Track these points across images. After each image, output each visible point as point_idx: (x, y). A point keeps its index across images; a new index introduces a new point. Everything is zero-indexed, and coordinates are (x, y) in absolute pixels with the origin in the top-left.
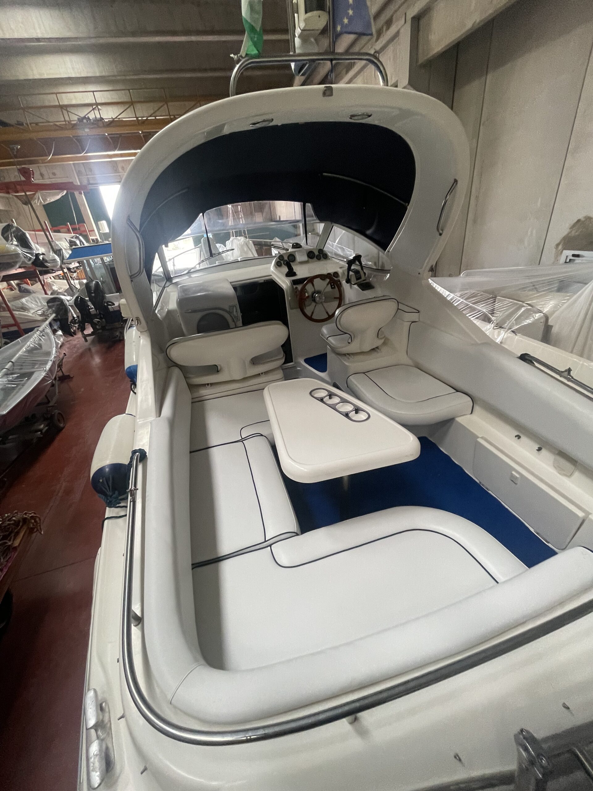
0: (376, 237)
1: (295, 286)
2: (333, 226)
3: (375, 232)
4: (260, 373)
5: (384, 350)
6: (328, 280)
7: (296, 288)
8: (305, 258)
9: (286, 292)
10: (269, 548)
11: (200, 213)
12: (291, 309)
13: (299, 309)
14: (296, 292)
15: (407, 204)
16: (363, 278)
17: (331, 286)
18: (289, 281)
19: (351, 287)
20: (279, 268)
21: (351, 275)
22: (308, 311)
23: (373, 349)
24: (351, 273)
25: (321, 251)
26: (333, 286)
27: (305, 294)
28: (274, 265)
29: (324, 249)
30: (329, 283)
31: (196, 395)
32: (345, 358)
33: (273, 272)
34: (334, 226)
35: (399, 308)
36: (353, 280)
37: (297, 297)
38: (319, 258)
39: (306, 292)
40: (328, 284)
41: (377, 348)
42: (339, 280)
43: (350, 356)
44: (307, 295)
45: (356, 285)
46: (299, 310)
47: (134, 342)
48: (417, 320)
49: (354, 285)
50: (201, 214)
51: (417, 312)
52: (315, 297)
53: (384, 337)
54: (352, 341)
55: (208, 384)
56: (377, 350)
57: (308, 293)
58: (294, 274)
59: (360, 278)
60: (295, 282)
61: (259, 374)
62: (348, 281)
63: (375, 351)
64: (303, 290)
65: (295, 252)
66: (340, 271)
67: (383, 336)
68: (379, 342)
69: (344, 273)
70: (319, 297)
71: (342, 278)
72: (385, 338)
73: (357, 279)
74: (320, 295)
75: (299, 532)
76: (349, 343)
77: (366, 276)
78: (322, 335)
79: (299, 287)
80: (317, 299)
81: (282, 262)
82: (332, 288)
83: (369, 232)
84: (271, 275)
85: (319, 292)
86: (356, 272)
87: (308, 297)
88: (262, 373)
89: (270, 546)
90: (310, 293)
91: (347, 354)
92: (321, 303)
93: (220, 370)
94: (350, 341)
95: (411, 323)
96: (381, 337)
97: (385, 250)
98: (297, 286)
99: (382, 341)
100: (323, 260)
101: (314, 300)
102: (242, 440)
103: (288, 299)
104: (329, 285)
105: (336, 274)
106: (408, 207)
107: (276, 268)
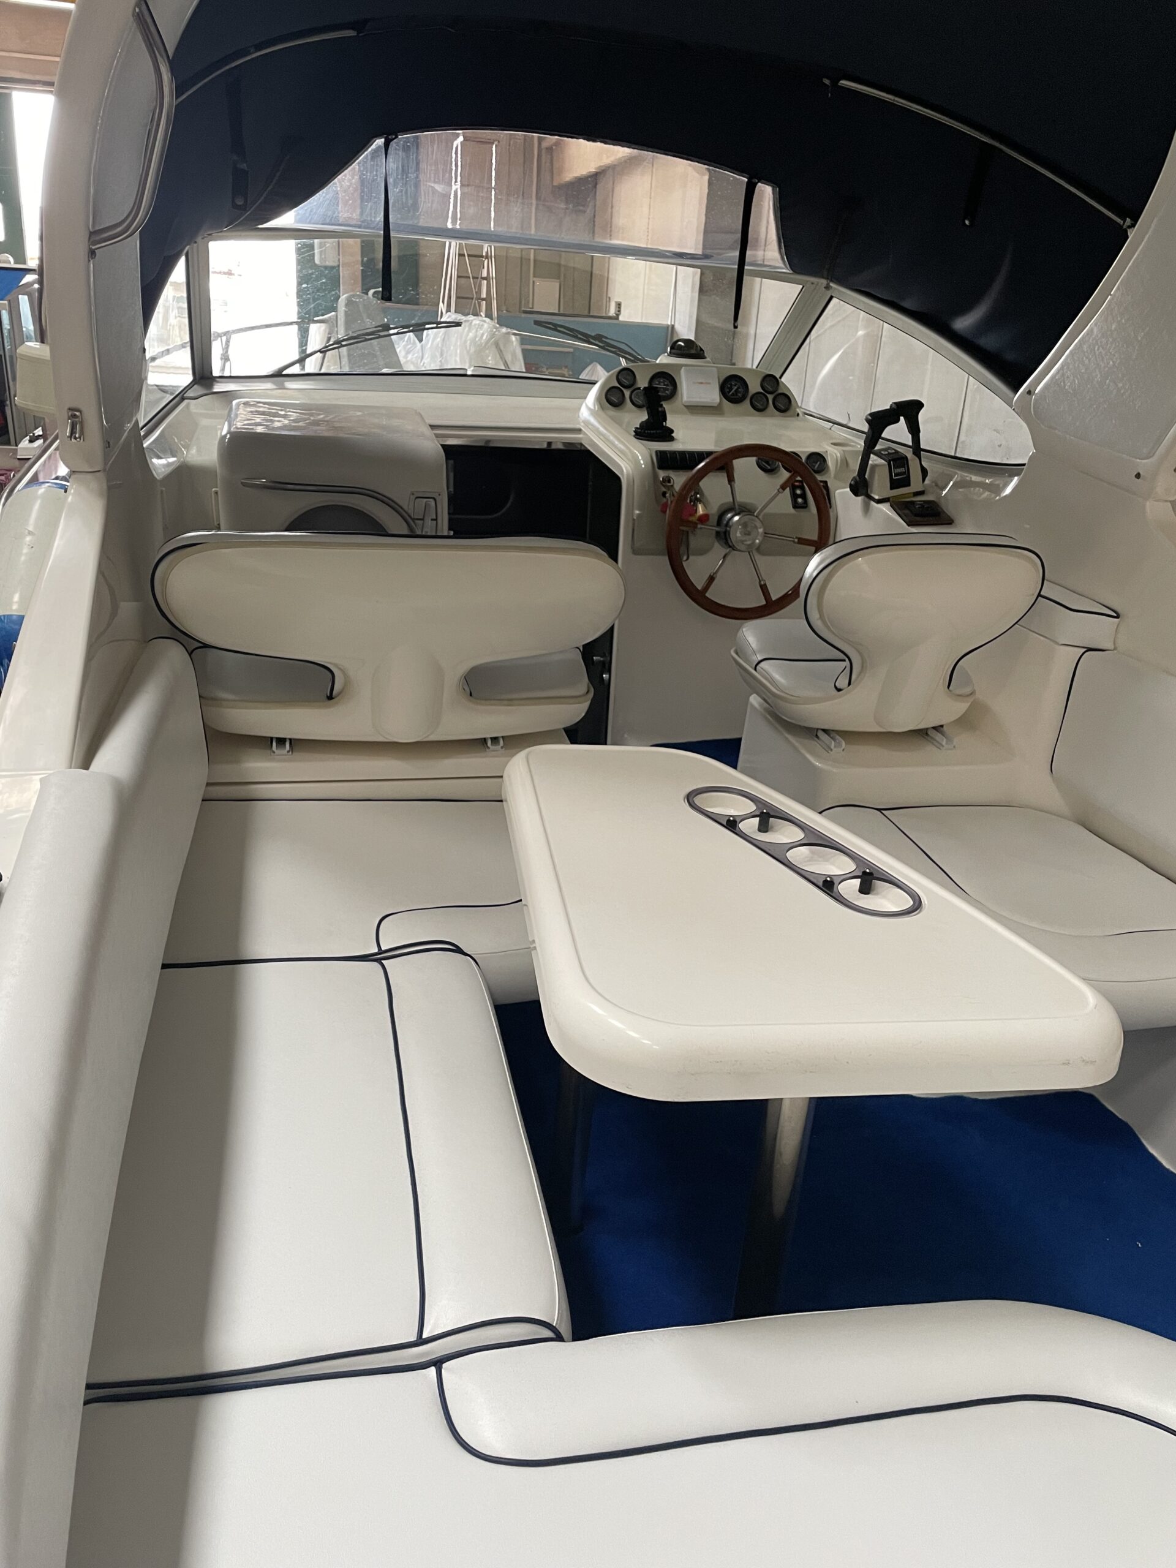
0: (989, 342)
1: (662, 474)
2: (831, 298)
3: (987, 325)
4: (488, 736)
5: (963, 740)
6: (785, 475)
7: (668, 480)
8: (713, 396)
9: (628, 485)
10: (432, 1370)
11: (379, 136)
12: (636, 551)
13: (667, 558)
14: (664, 494)
15: (1128, 221)
16: (916, 484)
17: (794, 497)
18: (646, 453)
19: (866, 509)
20: (612, 411)
21: (874, 466)
22: (697, 569)
23: (922, 734)
24: (874, 459)
25: (771, 382)
26: (800, 500)
27: (695, 506)
28: (598, 399)
29: (783, 380)
30: (790, 484)
31: (227, 772)
32: (813, 744)
33: (587, 423)
34: (834, 301)
35: (1042, 593)
36: (880, 485)
37: (664, 512)
38: (759, 405)
39: (699, 500)
40: (783, 487)
41: (938, 728)
42: (826, 482)
43: (833, 738)
44: (701, 510)
45: (888, 505)
46: (665, 559)
47: (30, 533)
48: (1109, 646)
49: (879, 502)
50: (380, 142)
51: (1115, 615)
52: (727, 525)
53: (972, 693)
54: (849, 684)
55: (281, 741)
56: (938, 736)
57: (705, 506)
58: (667, 435)
59: (905, 482)
60: (666, 461)
61: (485, 740)
62: (860, 487)
63: (932, 741)
64: (692, 493)
65: (681, 366)
66: (833, 455)
67: (967, 690)
68: (948, 710)
69: (845, 463)
70: (745, 525)
71: (835, 477)
72: (971, 699)
73: (894, 485)
74: (747, 518)
75: (565, 1329)
76: (839, 690)
77: (927, 482)
78: (737, 654)
79: (679, 479)
80: (737, 534)
81: (627, 393)
82: (796, 506)
83: (963, 324)
84: (579, 431)
85: (744, 510)
86: (896, 461)
87: (704, 519)
88: (495, 740)
89: (438, 1363)
90: (714, 510)
91: (825, 731)
92: (750, 550)
93: (339, 694)
94: (842, 682)
95: (1084, 650)
96: (959, 692)
97: (1016, 389)
98: (671, 474)
99: (962, 707)
100: (772, 416)
101: (724, 536)
102: (378, 957)
103: (630, 512)
104: (788, 490)
105: (817, 459)
106: (1132, 234)
107: (602, 407)
